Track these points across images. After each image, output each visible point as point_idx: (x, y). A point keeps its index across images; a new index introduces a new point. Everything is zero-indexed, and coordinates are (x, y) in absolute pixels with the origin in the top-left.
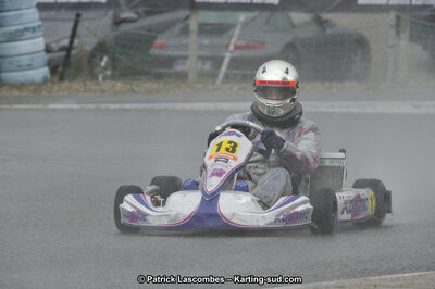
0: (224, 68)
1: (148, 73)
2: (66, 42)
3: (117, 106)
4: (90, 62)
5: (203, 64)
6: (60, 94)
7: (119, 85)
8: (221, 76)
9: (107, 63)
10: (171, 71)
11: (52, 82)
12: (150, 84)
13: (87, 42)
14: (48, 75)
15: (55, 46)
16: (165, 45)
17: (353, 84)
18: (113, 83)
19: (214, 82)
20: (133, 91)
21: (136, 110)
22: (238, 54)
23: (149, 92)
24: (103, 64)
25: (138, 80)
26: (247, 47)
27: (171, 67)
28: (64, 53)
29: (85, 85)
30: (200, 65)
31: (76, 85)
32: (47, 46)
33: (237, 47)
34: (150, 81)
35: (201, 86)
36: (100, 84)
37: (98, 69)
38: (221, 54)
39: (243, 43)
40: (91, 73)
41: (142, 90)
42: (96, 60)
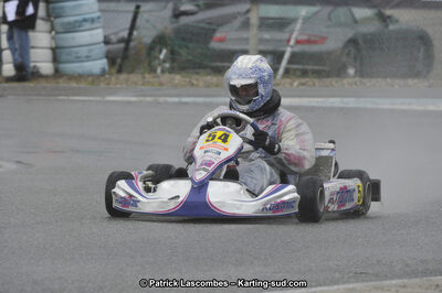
0: (284, 63)
1: (205, 67)
2: (125, 34)
3: (176, 99)
4: (149, 54)
6: (119, 86)
7: (178, 78)
8: (281, 71)
9: (166, 55)
11: (111, 74)
12: (209, 78)
13: (145, 34)
14: (107, 68)
15: (114, 38)
16: (225, 38)
18: (172, 76)
20: (193, 85)
21: (195, 104)
22: (298, 48)
23: (208, 86)
24: (162, 57)
25: (197, 73)
26: (308, 42)
27: (230, 61)
28: (122, 45)
29: (144, 77)
31: (134, 77)
32: (105, 37)
33: (298, 42)
34: (209, 74)
36: (158, 77)
37: (157, 62)
38: (282, 49)
39: (304, 37)
40: (149, 64)
41: (201, 84)
42: (155, 53)
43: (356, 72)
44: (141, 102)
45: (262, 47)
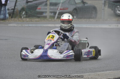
0: (57, 15)
1: (35, 16)
2: (13, 8)
3: (27, 25)
5: (51, 14)
6: (12, 22)
7: (28, 19)
8: (56, 17)
9: (24, 13)
10: (42, 16)
11: (9, 18)
12: (36, 19)
13: (19, 7)
15: (10, 9)
16: (41, 8)
17: (92, 19)
18: (26, 19)
19: (54, 19)
20: (32, 21)
21: (32, 26)
22: (61, 11)
23: (36, 21)
24: (23, 13)
25: (33, 18)
26: (63, 9)
27: (42, 15)
28: (12, 11)
29: (18, 19)
30: (50, 14)
31: (16, 19)
32: (8, 8)
33: (60, 9)
34: (36, 18)
35: (50, 20)
36: (22, 19)
37: (22, 15)
38: (56, 11)
39: (62, 8)
40: (20, 16)
41: (34, 21)
42: (21, 13)
43: (76, 17)
44: (18, 26)
45: (51, 11)
